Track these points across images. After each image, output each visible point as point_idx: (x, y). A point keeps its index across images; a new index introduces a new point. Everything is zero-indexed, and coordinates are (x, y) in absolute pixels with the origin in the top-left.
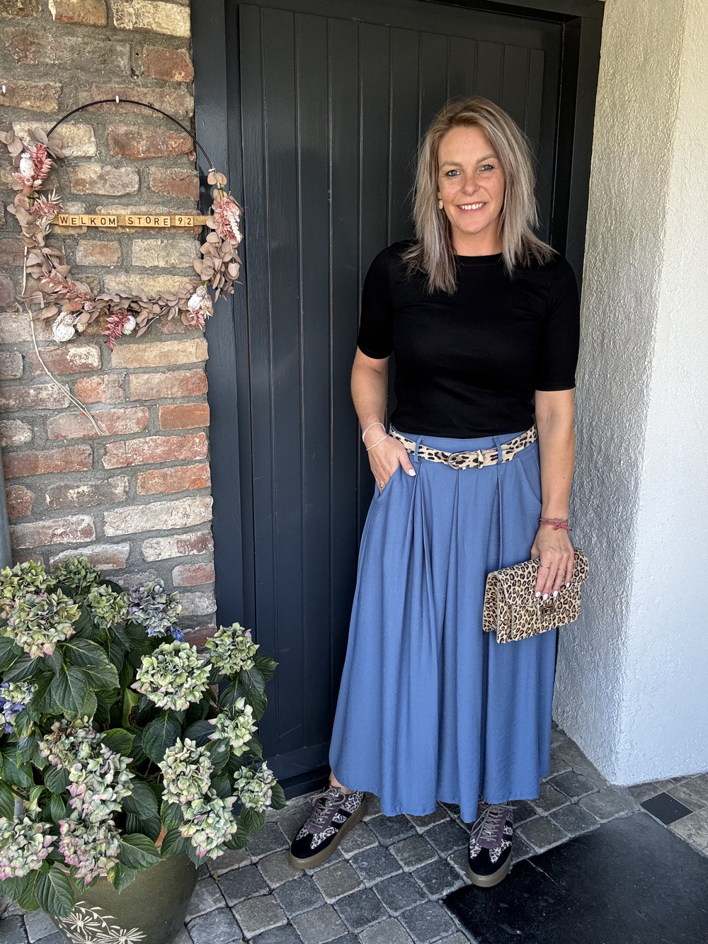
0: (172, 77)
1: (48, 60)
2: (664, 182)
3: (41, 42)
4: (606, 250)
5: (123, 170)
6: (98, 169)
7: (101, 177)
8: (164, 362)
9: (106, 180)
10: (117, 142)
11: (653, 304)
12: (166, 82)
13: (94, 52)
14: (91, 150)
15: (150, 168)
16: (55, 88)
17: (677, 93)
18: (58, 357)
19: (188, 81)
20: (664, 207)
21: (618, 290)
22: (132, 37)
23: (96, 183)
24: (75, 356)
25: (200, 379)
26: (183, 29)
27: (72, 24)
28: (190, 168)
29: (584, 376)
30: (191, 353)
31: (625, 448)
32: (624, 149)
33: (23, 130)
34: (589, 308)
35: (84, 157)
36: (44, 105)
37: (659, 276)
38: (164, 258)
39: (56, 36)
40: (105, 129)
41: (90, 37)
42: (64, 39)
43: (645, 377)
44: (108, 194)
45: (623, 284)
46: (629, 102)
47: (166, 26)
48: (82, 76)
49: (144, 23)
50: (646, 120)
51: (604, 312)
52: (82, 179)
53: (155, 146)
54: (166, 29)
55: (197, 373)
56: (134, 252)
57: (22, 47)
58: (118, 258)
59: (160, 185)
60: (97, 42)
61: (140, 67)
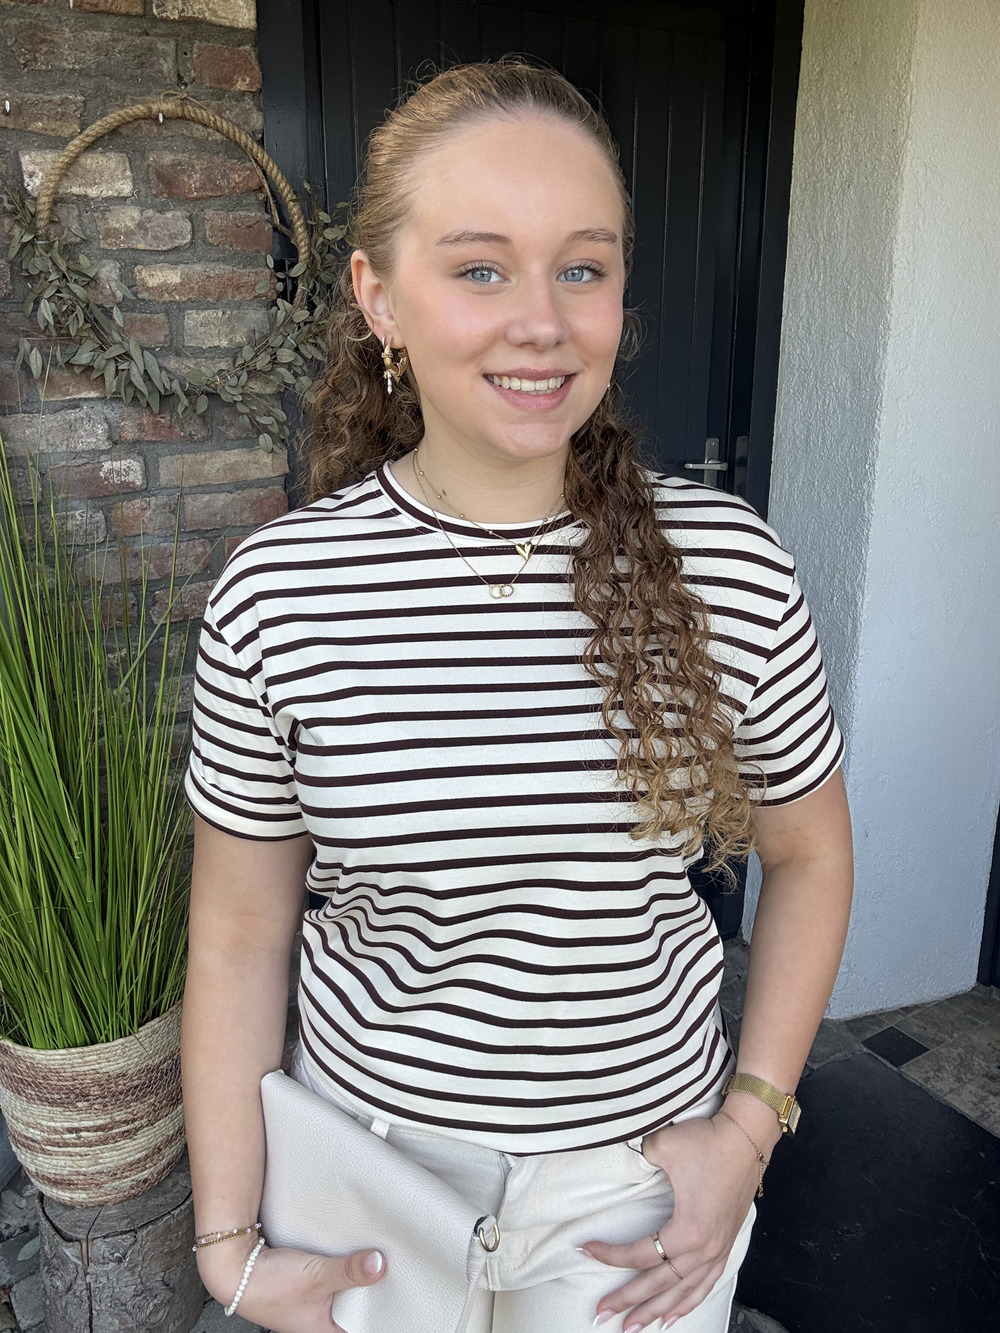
0: (233, 85)
1: (65, 64)
2: (890, 223)
3: (55, 38)
4: (811, 312)
5: (169, 215)
6: (136, 214)
7: (140, 225)
8: (230, 478)
9: (146, 229)
10: (161, 177)
11: (876, 388)
12: (226, 91)
13: (127, 52)
14: (126, 188)
15: (206, 211)
16: (75, 103)
17: (908, 104)
18: (88, 474)
19: (254, 90)
20: (891, 257)
21: (829, 367)
22: (177, 29)
23: (134, 234)
24: (111, 471)
25: (277, 499)
26: (246, 18)
27: (95, 13)
28: (259, 211)
29: (782, 485)
30: (265, 465)
31: (839, 581)
32: (835, 177)
33: (33, 162)
34: (789, 392)
35: (117, 197)
36: (61, 126)
37: (885, 351)
38: (226, 336)
39: (76, 30)
40: (144, 158)
41: (121, 31)
42: (87, 35)
43: (865, 486)
44: (148, 248)
45: (835, 361)
46: (842, 112)
47: (224, 15)
48: (113, 86)
49: (195, 10)
50: (865, 139)
51: (809, 398)
52: (115, 229)
53: (210, 181)
54: (224, 18)
55: (274, 491)
56: (186, 328)
57: (29, 47)
58: (166, 336)
59: (220, 234)
60: (131, 37)
61: (190, 71)
